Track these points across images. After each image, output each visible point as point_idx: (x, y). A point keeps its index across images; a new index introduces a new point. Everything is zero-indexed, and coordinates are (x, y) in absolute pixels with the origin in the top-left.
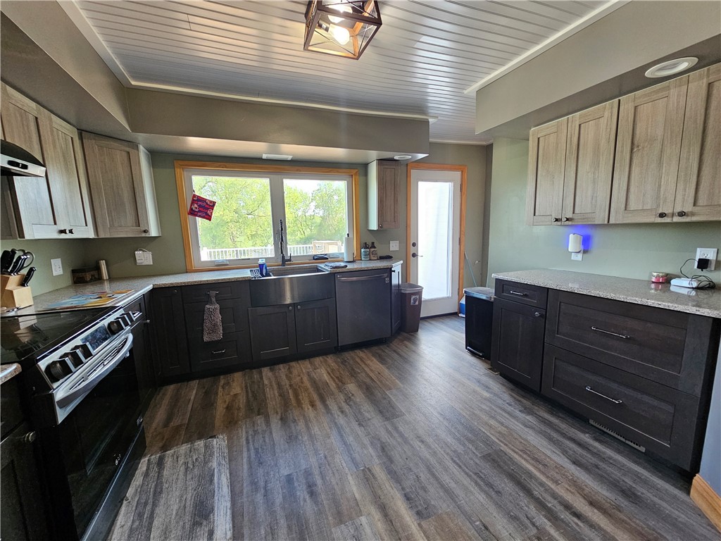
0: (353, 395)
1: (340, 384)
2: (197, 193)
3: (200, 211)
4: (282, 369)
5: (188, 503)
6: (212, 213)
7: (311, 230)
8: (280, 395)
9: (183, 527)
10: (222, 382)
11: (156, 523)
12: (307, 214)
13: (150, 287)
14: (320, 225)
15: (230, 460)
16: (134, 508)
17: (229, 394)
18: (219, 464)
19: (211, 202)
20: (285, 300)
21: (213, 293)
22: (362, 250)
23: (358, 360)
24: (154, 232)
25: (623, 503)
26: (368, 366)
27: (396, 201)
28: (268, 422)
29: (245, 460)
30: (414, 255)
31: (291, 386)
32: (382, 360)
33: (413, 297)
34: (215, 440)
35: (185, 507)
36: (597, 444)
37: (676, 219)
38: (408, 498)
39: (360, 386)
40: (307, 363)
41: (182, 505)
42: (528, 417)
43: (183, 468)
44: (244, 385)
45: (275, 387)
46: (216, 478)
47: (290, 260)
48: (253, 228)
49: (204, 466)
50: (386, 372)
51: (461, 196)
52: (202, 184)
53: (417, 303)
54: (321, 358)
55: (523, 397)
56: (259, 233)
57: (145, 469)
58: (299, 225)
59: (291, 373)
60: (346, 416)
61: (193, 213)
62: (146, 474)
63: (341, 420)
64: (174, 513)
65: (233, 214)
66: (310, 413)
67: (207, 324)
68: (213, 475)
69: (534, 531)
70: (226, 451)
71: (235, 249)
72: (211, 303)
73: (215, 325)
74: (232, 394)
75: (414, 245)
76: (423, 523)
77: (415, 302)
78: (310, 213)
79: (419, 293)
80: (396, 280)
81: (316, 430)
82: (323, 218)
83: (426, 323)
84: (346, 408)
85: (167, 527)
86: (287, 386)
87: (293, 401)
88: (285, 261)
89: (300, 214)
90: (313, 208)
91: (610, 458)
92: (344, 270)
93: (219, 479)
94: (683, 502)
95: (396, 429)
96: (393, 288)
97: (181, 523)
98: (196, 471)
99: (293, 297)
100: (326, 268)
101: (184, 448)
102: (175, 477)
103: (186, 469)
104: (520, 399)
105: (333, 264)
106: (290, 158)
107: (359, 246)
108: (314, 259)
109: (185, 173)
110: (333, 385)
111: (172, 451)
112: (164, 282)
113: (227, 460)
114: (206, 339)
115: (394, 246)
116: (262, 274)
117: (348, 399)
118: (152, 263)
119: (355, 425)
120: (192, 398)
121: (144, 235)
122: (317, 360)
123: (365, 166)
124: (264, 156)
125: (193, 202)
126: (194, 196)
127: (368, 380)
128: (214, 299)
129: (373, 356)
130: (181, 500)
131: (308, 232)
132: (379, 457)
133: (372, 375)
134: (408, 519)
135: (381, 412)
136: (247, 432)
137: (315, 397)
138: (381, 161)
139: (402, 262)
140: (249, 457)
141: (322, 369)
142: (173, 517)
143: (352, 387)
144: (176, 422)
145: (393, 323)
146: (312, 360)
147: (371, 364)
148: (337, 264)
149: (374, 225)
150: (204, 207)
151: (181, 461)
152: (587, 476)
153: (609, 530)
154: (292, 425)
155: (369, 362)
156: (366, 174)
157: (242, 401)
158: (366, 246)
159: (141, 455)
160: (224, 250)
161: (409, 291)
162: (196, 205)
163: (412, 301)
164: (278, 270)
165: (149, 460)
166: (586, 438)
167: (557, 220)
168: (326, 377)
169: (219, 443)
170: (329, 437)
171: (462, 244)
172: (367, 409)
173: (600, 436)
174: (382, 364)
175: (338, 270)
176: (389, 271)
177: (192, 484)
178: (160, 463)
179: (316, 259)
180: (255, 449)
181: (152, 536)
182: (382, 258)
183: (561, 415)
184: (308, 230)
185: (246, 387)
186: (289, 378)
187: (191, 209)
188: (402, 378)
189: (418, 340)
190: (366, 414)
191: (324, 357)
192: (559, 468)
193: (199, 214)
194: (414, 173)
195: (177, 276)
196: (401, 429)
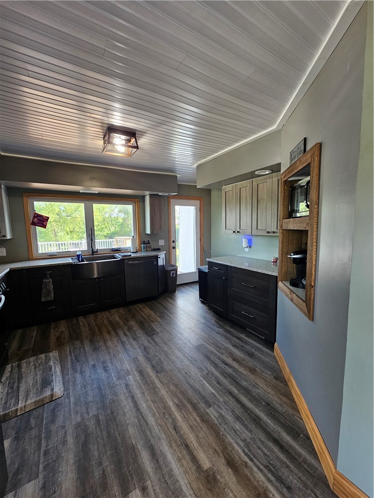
0: (132, 326)
1: (126, 322)
2: (37, 212)
3: (38, 223)
4: (91, 318)
5: (38, 380)
6: (46, 224)
7: (115, 228)
8: (90, 330)
9: (37, 389)
10: (53, 326)
11: (21, 389)
12: (112, 216)
13: (8, 270)
14: (122, 224)
15: (60, 362)
16: (7, 385)
17: (58, 331)
18: (55, 363)
19: (46, 217)
20: (94, 275)
21: (48, 272)
22: (142, 245)
23: (138, 309)
24: (9, 237)
25: (247, 358)
26: (143, 312)
27: (161, 218)
28: (82, 343)
29: (69, 361)
30: (174, 248)
31: (96, 325)
32: (152, 309)
33: (172, 272)
34: (51, 353)
35: (37, 382)
36: (246, 338)
37: (272, 234)
38: (153, 367)
39: (137, 322)
40: (107, 312)
41: (35, 381)
42: (220, 330)
43: (33, 367)
44: (67, 326)
45: (87, 326)
46: (53, 369)
47: (97, 252)
48: (71, 227)
49: (46, 364)
50: (153, 314)
51: (200, 214)
52: (41, 207)
53: (174, 276)
54: (116, 309)
55: (221, 321)
56: (75, 230)
57: (10, 369)
58: (107, 224)
59: (97, 318)
60: (127, 336)
61: (34, 224)
62: (11, 372)
63: (124, 339)
64: (31, 384)
65: (55, 216)
66: (108, 337)
67: (44, 291)
68: (51, 368)
69: (207, 372)
70: (58, 358)
71: (57, 243)
72: (47, 278)
73: (49, 291)
74: (59, 331)
75: (174, 242)
76: (159, 375)
77: (173, 275)
78: (115, 215)
79: (176, 270)
80: (161, 262)
81: (110, 344)
82: (124, 219)
83: (181, 288)
84: (128, 333)
85: (28, 390)
86: (94, 325)
87: (97, 332)
88: (94, 252)
89: (107, 216)
90: (117, 212)
91: (250, 342)
92: (129, 257)
93: (55, 369)
94: (271, 355)
95: (153, 340)
96: (159, 267)
97: (36, 388)
98: (41, 367)
99: (98, 274)
100: (119, 256)
101: (32, 359)
102: (29, 371)
103: (35, 367)
104: (218, 322)
105: (123, 254)
106: (97, 192)
107: (140, 243)
108: (112, 251)
109: (30, 200)
110: (121, 323)
111: (25, 360)
112: (17, 267)
113: (59, 361)
114: (43, 300)
115: (162, 243)
116: (79, 260)
117: (130, 329)
118: (5, 255)
119: (132, 340)
120: (34, 335)
121: (3, 238)
122: (113, 311)
123: (143, 197)
124: (81, 191)
125: (34, 217)
126: (35, 213)
127: (142, 319)
128: (48, 276)
129: (147, 306)
130: (34, 380)
131: (113, 229)
132: (142, 352)
133: (145, 316)
134: (152, 374)
135: (146, 333)
136: (70, 348)
137: (111, 329)
138: (151, 196)
139: (165, 252)
140: (72, 359)
141: (116, 315)
142: (31, 386)
143: (132, 323)
144: (25, 348)
145: (160, 288)
146: (110, 311)
147: (146, 311)
148: (126, 254)
149: (148, 231)
150: (41, 220)
151: (32, 364)
152: (237, 350)
153: (237, 368)
154: (96, 343)
155: (144, 310)
156: (144, 202)
157: (66, 334)
158: (144, 243)
159: (7, 364)
160: (49, 243)
161: (169, 269)
162: (36, 219)
163: (171, 275)
164: (90, 258)
165: (11, 366)
166: (243, 336)
167: (234, 232)
168: (118, 319)
169: (54, 354)
170: (117, 347)
171: (202, 241)
172: (139, 333)
173: (249, 335)
174: (151, 310)
175: (126, 258)
176: (157, 257)
177: (39, 373)
178: (19, 366)
179: (114, 251)
180: (75, 355)
181: (20, 394)
182: (154, 250)
183: (235, 327)
184: (113, 227)
185: (69, 327)
186: (95, 321)
187: (33, 221)
188: (162, 316)
189: (175, 297)
190: (138, 335)
191: (118, 309)
192: (226, 349)
193: (38, 224)
194: (172, 201)
195: (23, 262)
196: (156, 340)
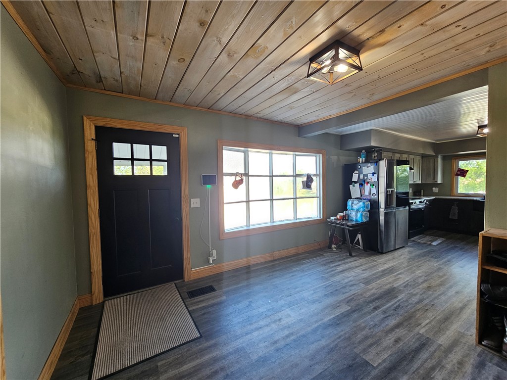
2: (460, 168)
6: (466, 175)
13: (434, 198)
19: (466, 170)
21: (456, 203)
24: (439, 181)
52: (463, 164)
61: (457, 175)
67: (451, 213)
73: (455, 213)
109: (456, 161)
114: (450, 217)
121: (435, 183)
125: (458, 171)
128: (455, 205)
150: (463, 173)
193: (460, 175)
